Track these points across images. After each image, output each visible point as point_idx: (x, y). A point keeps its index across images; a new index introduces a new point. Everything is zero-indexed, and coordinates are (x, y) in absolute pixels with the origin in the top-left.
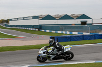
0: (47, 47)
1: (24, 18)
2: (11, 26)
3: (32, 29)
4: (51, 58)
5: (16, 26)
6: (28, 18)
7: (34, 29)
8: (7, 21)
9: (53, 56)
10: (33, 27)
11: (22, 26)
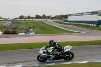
0: (47, 47)
1: (82, 14)
2: (70, 21)
3: (90, 25)
4: (51, 58)
5: (75, 22)
6: (87, 13)
7: (93, 25)
8: (66, 17)
9: (53, 56)
10: (92, 22)
11: (80, 22)
